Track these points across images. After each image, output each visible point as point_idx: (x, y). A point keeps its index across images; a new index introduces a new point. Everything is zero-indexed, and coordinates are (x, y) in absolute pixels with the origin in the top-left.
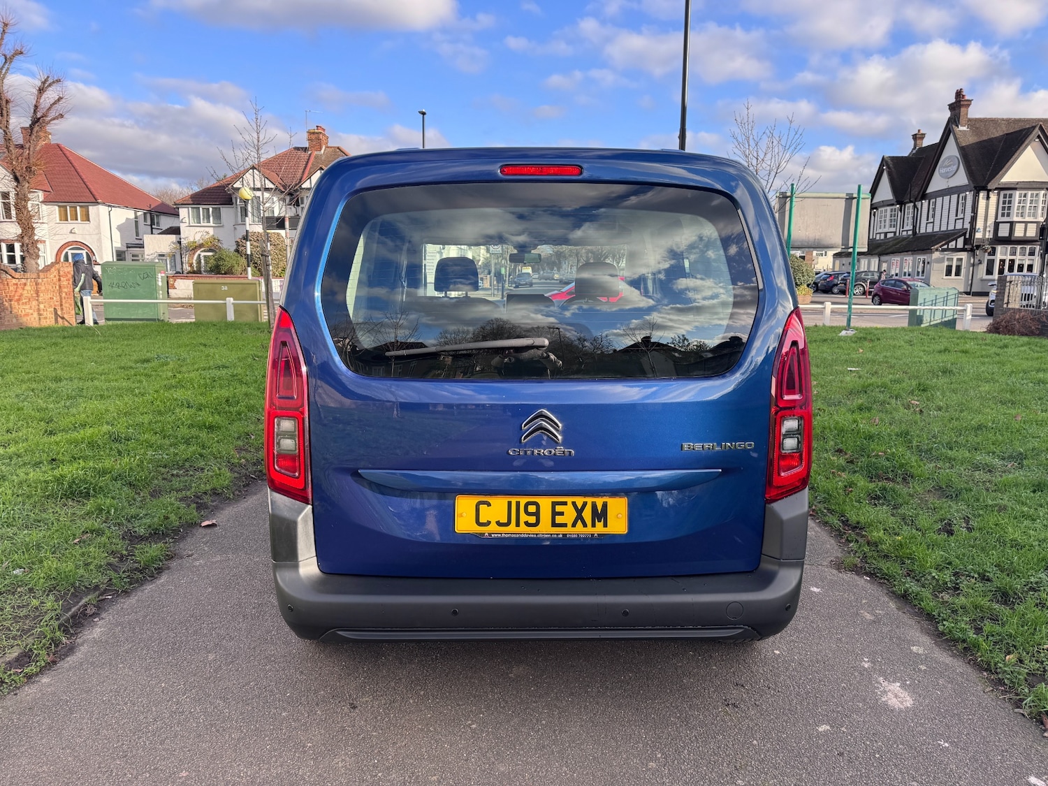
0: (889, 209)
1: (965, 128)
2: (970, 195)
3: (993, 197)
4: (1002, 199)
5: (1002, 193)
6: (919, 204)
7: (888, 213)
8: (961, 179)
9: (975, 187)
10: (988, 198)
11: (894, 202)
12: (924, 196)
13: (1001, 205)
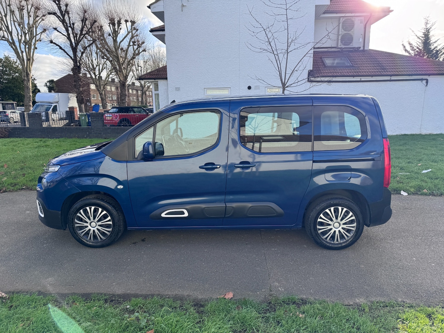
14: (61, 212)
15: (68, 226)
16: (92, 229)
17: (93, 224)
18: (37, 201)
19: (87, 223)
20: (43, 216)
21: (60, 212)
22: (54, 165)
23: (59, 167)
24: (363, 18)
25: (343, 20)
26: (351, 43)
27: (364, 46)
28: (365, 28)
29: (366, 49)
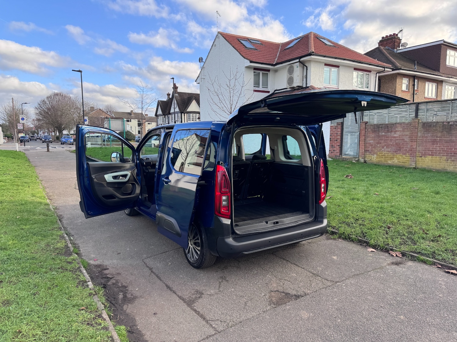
0: (161, 117)
1: (177, 95)
2: (180, 114)
3: (186, 114)
4: (188, 116)
5: (188, 114)
6: (169, 116)
7: (162, 118)
8: (177, 110)
9: (181, 112)
10: (184, 115)
11: (162, 115)
12: (170, 114)
13: (188, 117)
24: (298, 63)
25: (288, 67)
26: (292, 83)
27: (306, 84)
28: (307, 69)
29: (308, 86)
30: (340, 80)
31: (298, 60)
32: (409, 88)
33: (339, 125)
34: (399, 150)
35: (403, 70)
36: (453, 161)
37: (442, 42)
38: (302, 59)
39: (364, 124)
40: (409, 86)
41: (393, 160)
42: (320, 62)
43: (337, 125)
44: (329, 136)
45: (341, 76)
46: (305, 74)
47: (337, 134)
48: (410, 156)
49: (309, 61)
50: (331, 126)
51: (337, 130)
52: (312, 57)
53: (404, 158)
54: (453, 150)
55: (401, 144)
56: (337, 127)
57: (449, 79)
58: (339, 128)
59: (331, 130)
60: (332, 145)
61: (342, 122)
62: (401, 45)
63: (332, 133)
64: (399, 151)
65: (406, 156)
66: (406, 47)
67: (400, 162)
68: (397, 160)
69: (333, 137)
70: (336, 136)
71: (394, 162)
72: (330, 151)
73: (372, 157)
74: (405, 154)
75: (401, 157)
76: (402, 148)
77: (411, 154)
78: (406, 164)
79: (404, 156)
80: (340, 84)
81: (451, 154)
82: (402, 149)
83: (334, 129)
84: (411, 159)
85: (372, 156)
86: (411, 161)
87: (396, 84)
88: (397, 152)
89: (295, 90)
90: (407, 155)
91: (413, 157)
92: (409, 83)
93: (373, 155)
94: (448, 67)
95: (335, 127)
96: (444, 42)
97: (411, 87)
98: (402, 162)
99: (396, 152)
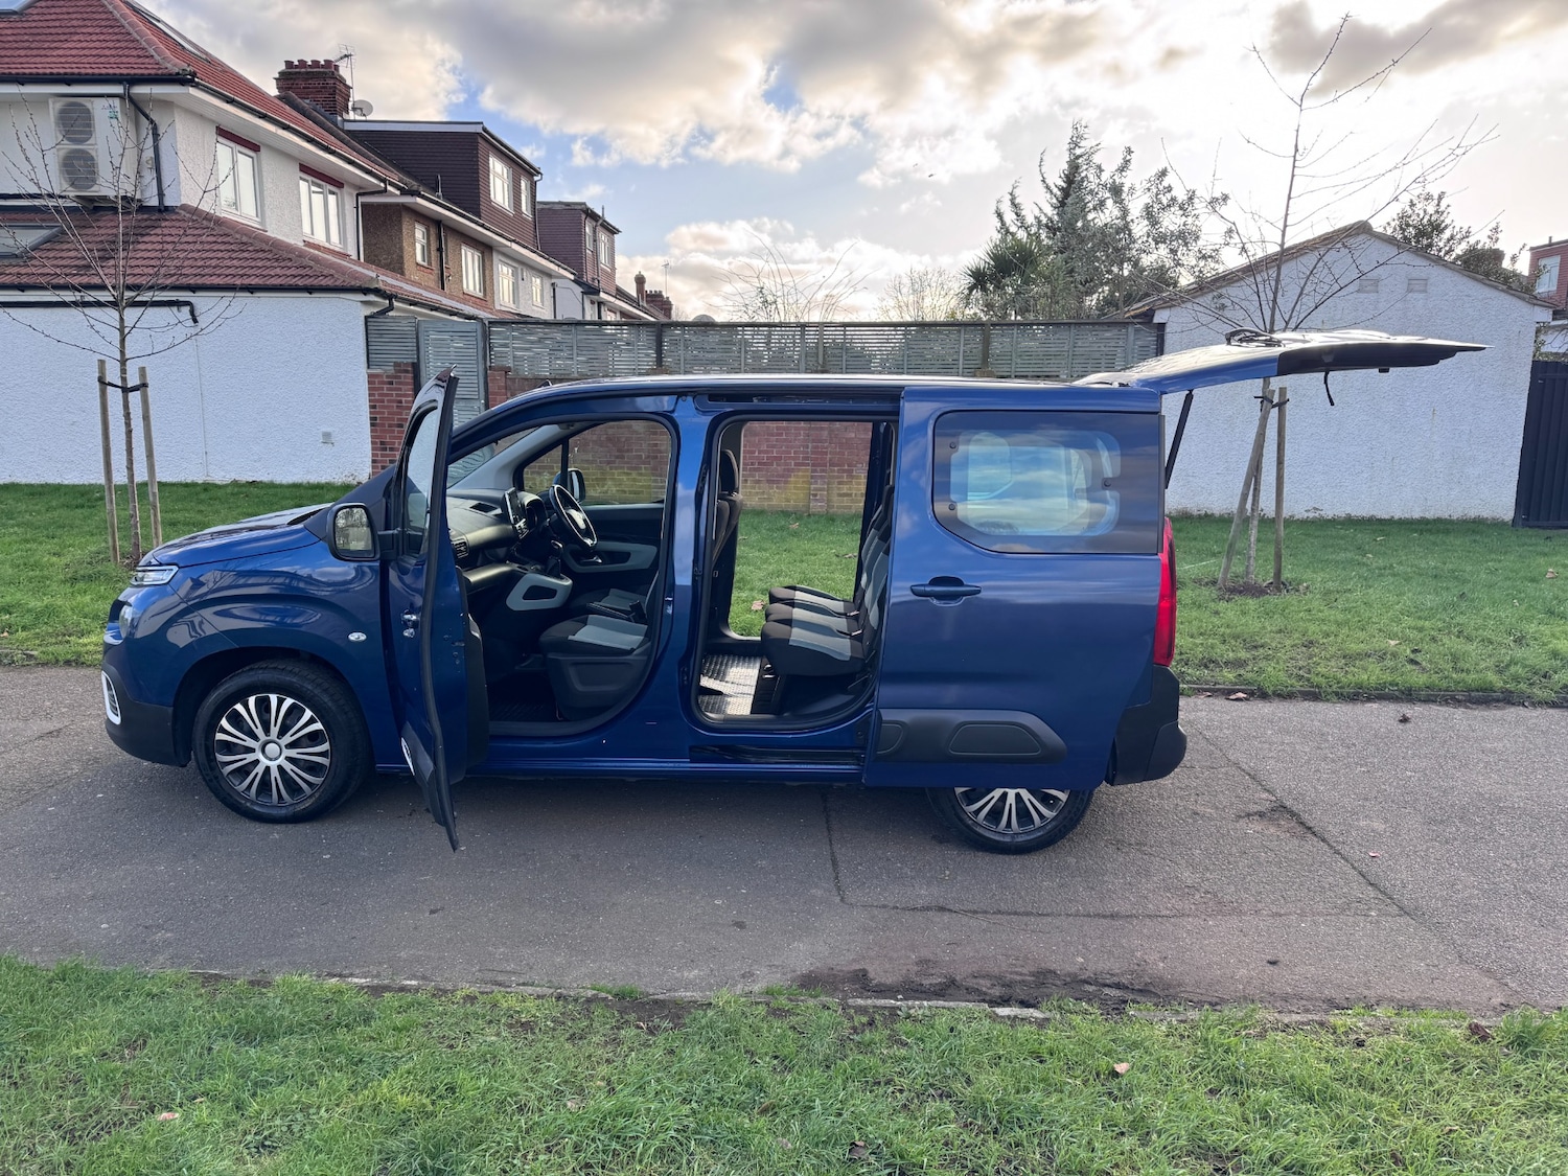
14: (175, 712)
15: (193, 757)
16: (273, 765)
17: (272, 748)
18: (104, 675)
19: (252, 750)
20: (117, 720)
21: (170, 710)
22: (161, 565)
23: (175, 568)
24: (117, 101)
25: (60, 104)
26: (94, 181)
27: (161, 195)
28: (156, 135)
29: (168, 202)
30: (268, 200)
31: (118, 89)
32: (429, 257)
33: (407, 371)
34: (617, 457)
35: (423, 197)
36: (758, 482)
37: (479, 129)
38: (140, 90)
39: (500, 375)
40: (429, 252)
41: (603, 487)
42: (201, 117)
43: (396, 371)
44: (368, 410)
45: (268, 185)
46: (149, 154)
47: (401, 402)
48: (653, 475)
49: (166, 104)
50: (370, 376)
51: (400, 389)
52: (192, 91)
53: (634, 480)
54: (757, 454)
55: (623, 440)
56: (396, 377)
57: (508, 243)
58: (407, 384)
59: (370, 389)
60: (382, 443)
61: (416, 361)
62: (350, 104)
63: (377, 397)
64: (617, 460)
65: (641, 474)
66: (369, 118)
67: (625, 492)
68: (616, 486)
69: (384, 413)
70: (395, 410)
71: (607, 492)
72: (374, 461)
73: (534, 479)
74: (635, 469)
75: (625, 478)
76: (628, 451)
77: (655, 469)
78: (641, 495)
79: (634, 475)
80: (268, 213)
81: (752, 464)
82: (626, 454)
83: (385, 386)
84: (656, 481)
85: (535, 476)
86: (655, 487)
87: (401, 242)
88: (614, 462)
89: (97, 209)
90: (643, 471)
91: (661, 476)
92: (428, 239)
93: (539, 473)
94: (494, 207)
95: (388, 377)
96: (485, 130)
97: (434, 254)
98: (630, 492)
99: (609, 463)
